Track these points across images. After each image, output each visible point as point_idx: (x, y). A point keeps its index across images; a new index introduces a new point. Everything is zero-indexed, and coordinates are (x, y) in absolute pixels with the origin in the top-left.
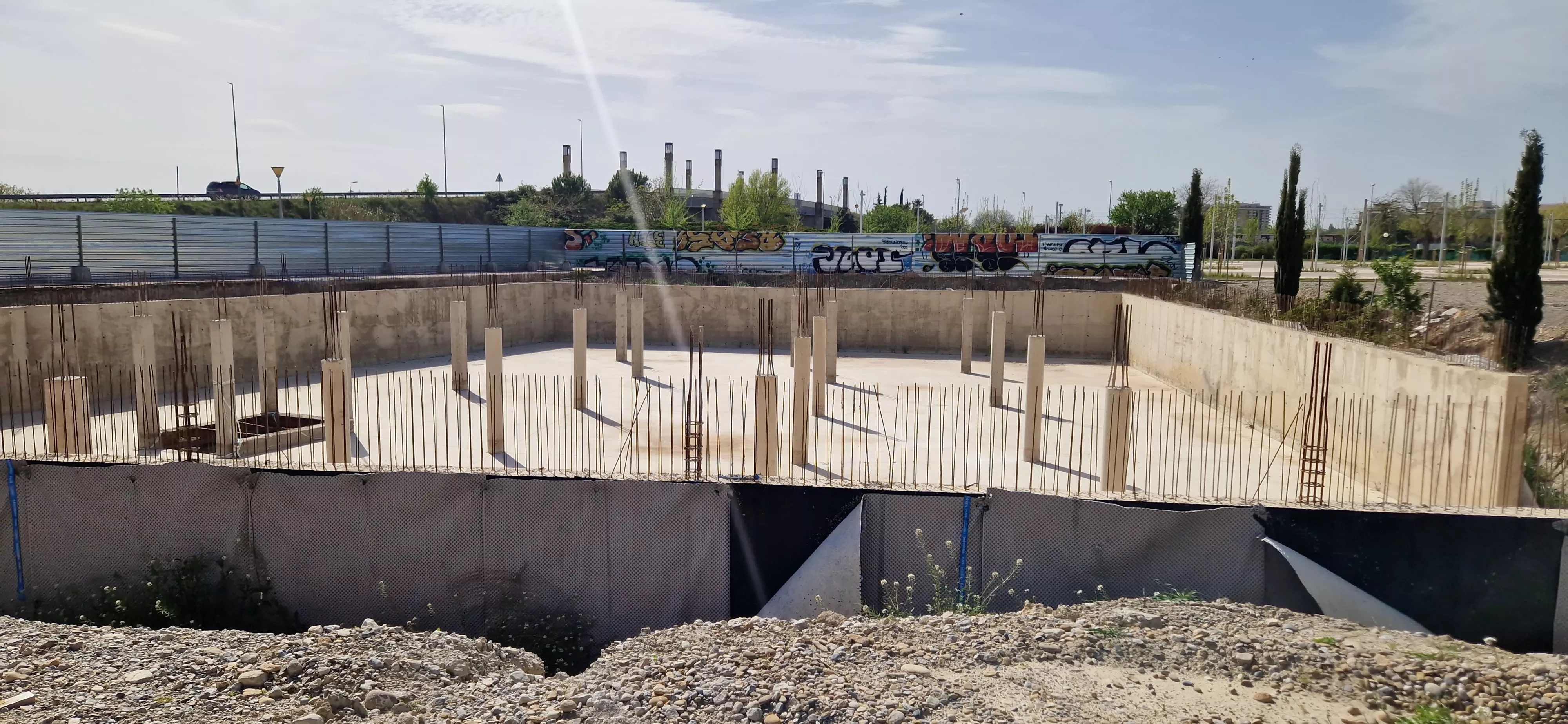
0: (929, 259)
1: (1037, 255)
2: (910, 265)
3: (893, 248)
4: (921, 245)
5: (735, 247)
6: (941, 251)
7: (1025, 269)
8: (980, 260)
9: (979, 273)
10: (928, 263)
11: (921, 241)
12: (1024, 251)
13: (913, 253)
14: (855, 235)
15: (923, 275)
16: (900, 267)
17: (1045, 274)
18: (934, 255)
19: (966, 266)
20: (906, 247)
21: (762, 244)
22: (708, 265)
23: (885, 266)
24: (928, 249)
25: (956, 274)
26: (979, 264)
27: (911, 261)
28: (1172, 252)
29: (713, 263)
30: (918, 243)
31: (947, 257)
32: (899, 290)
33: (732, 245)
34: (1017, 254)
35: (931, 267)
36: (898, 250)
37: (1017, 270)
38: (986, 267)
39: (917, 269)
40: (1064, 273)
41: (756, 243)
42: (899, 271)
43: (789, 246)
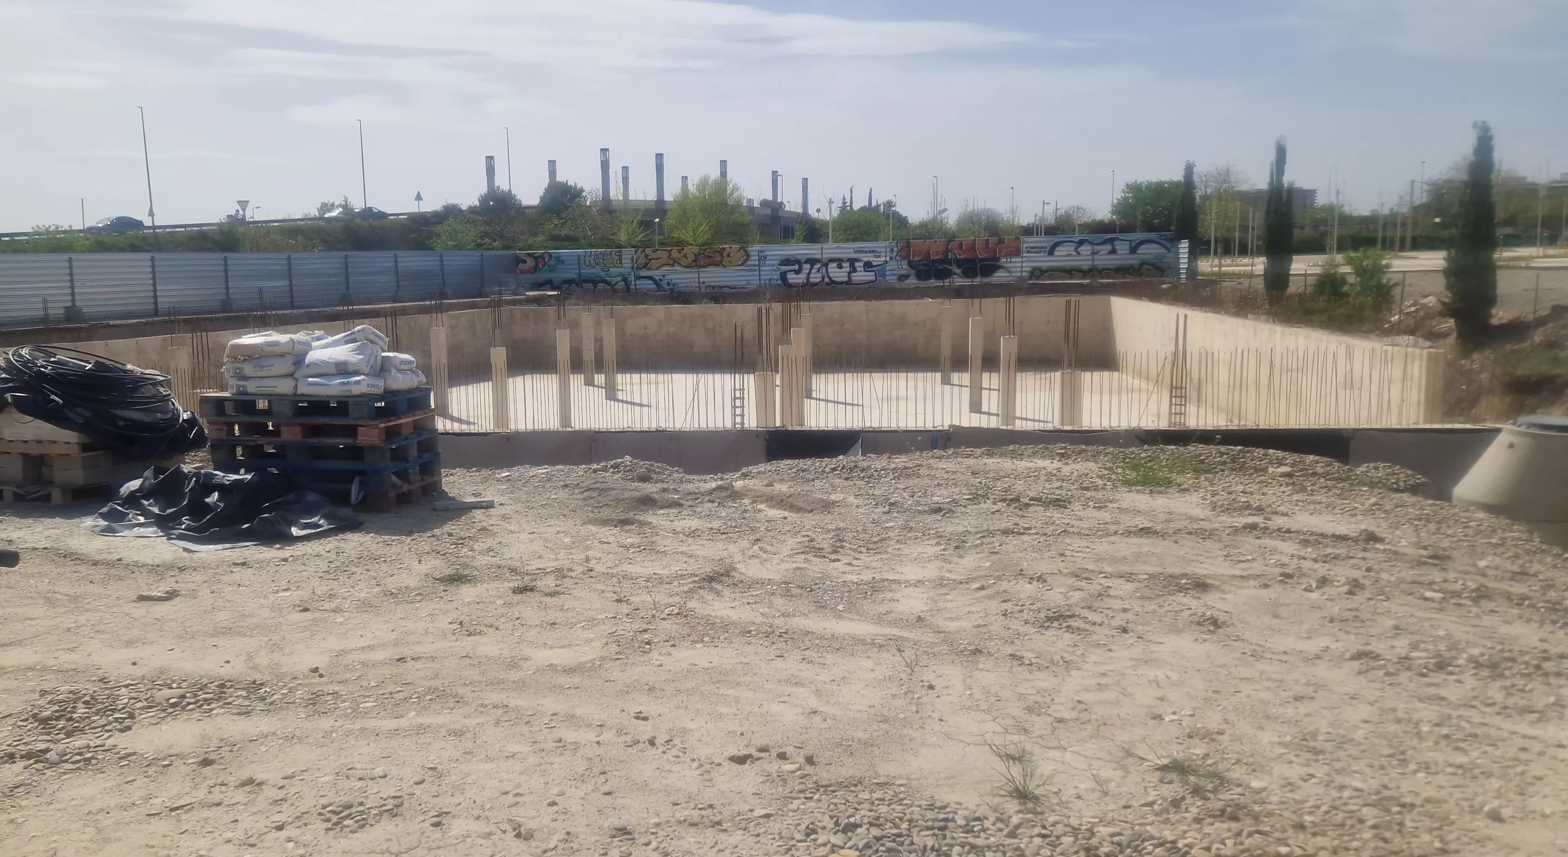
0: (904, 267)
1: (1020, 260)
2: (884, 276)
3: (866, 258)
4: (895, 254)
5: (697, 263)
6: (916, 259)
7: (1008, 274)
8: (959, 267)
9: (959, 281)
10: (904, 272)
11: (895, 249)
12: (1006, 256)
13: (886, 262)
14: (825, 246)
15: (899, 285)
16: (873, 278)
17: (1030, 278)
18: (910, 264)
19: (945, 274)
20: (879, 257)
21: (726, 259)
22: (668, 284)
23: (856, 277)
24: (903, 258)
25: (934, 282)
26: (958, 271)
27: (885, 271)
28: (1164, 251)
29: (674, 281)
30: (892, 251)
31: (923, 265)
32: (873, 302)
33: (693, 261)
34: (998, 259)
35: (907, 277)
36: (871, 259)
37: (999, 277)
38: (966, 274)
39: (892, 279)
40: (1050, 278)
41: (719, 259)
42: (871, 282)
43: (754, 260)
